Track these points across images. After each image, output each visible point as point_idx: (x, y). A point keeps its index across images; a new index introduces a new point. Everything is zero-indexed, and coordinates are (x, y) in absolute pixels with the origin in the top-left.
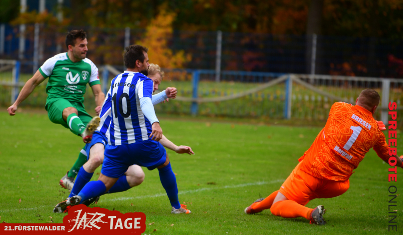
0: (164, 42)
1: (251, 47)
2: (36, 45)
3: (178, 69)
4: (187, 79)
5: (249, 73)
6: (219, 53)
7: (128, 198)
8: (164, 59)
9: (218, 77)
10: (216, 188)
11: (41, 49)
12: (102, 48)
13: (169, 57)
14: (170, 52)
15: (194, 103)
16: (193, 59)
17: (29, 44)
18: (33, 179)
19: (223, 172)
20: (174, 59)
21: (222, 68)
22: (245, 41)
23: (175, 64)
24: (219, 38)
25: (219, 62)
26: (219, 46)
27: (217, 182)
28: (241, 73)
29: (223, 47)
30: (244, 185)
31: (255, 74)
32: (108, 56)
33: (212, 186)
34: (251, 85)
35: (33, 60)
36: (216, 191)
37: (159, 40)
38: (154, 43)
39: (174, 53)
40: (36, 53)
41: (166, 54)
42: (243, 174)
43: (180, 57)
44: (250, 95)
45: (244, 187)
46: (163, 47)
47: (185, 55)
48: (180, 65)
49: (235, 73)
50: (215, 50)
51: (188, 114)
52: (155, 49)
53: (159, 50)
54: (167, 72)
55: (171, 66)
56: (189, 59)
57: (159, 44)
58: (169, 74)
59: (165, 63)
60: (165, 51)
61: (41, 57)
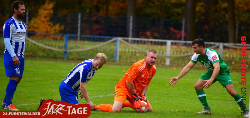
0: (48, 18)
1: (97, 22)
3: (56, 33)
4: (61, 39)
5: (96, 37)
6: (79, 25)
8: (49, 28)
9: (79, 38)
13: (52, 27)
14: (52, 24)
15: (66, 52)
16: (65, 28)
20: (54, 28)
21: (81, 34)
22: (94, 19)
23: (55, 30)
24: (79, 17)
25: (79, 30)
26: (79, 21)
28: (92, 36)
29: (82, 22)
30: (92, 97)
31: (99, 37)
34: (97, 43)
37: (45, 17)
38: (43, 19)
39: (54, 25)
41: (49, 25)
42: (92, 91)
43: (57, 27)
44: (97, 48)
45: (93, 98)
46: (48, 21)
47: (60, 25)
48: (57, 31)
49: (88, 36)
50: (77, 23)
51: (62, 59)
52: (43, 22)
53: (46, 23)
54: (50, 35)
55: (53, 32)
56: (63, 28)
57: (45, 19)
58: (51, 36)
59: (49, 30)
60: (49, 23)
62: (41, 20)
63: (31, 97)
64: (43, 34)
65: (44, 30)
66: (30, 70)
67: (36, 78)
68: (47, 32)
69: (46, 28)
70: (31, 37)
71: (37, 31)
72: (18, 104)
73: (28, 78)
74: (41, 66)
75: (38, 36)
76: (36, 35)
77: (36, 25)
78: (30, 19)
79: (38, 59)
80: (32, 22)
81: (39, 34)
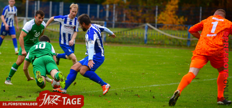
0: (174, 12)
2: (114, 14)
3: (181, 25)
4: (185, 29)
7: (157, 85)
8: (174, 20)
10: (200, 80)
11: (116, 16)
12: (145, 15)
13: (177, 19)
14: (177, 17)
15: (189, 41)
16: (188, 20)
17: (111, 14)
18: (113, 76)
19: (203, 73)
20: (179, 20)
23: (180, 22)
24: (201, 10)
26: (201, 14)
27: (200, 78)
30: (213, 79)
32: (147, 19)
33: (198, 80)
35: (112, 21)
36: (199, 82)
37: (172, 11)
38: (170, 13)
39: (179, 18)
40: (114, 18)
41: (175, 18)
42: (213, 74)
43: (182, 19)
45: (213, 80)
46: (174, 15)
47: (184, 18)
48: (182, 23)
50: (199, 15)
51: (186, 46)
52: (170, 15)
53: (172, 16)
54: (176, 26)
55: (178, 23)
56: (186, 20)
57: (172, 13)
58: (177, 27)
59: (174, 22)
60: (174, 16)
61: (116, 20)
62: (168, 14)
63: (160, 79)
64: (170, 25)
65: (171, 22)
66: (159, 56)
67: (164, 63)
68: (173, 23)
69: (172, 20)
70: (160, 28)
71: (164, 23)
72: (150, 85)
73: (157, 63)
74: (169, 52)
75: (165, 27)
76: (164, 27)
77: (164, 18)
78: (159, 13)
79: (165, 46)
80: (161, 15)
81: (166, 25)
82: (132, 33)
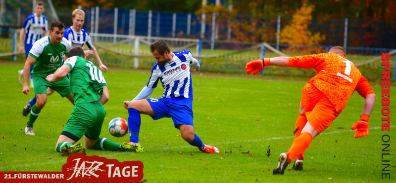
0: (305, 26)
1: (369, 29)
2: (213, 29)
3: (316, 45)
5: (368, 49)
6: (346, 34)
7: (279, 138)
8: (306, 38)
10: (344, 131)
11: (217, 32)
12: (260, 30)
13: (310, 37)
14: (310, 33)
16: (327, 39)
17: (208, 27)
18: (211, 123)
19: (349, 120)
20: (312, 38)
22: (365, 25)
23: (314, 42)
24: (346, 23)
25: (345, 40)
26: (346, 29)
27: (344, 127)
28: (362, 49)
29: (349, 30)
31: (372, 49)
32: (264, 36)
33: (341, 130)
34: (369, 57)
35: (211, 39)
36: (343, 134)
37: (302, 25)
38: (298, 27)
39: (313, 34)
40: (213, 34)
41: (307, 35)
43: (317, 37)
44: (369, 64)
46: (305, 30)
47: (321, 35)
48: (317, 43)
49: (358, 48)
50: (343, 32)
52: (299, 31)
53: (302, 32)
54: (308, 47)
55: (311, 43)
56: (324, 38)
57: (302, 28)
58: (309, 49)
59: (306, 42)
60: (306, 33)
61: (217, 37)
62: (296, 29)
63: (284, 128)
64: (299, 46)
65: (300, 41)
66: (283, 93)
67: (290, 104)
68: (304, 43)
69: (303, 39)
70: (283, 50)
71: (290, 42)
72: (268, 138)
73: (279, 104)
74: (297, 88)
75: (292, 49)
76: (290, 48)
77: (289, 35)
78: (282, 27)
79: (292, 78)
80: (285, 31)
81: (293, 46)
82: (241, 57)
